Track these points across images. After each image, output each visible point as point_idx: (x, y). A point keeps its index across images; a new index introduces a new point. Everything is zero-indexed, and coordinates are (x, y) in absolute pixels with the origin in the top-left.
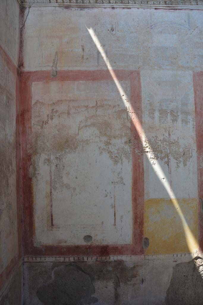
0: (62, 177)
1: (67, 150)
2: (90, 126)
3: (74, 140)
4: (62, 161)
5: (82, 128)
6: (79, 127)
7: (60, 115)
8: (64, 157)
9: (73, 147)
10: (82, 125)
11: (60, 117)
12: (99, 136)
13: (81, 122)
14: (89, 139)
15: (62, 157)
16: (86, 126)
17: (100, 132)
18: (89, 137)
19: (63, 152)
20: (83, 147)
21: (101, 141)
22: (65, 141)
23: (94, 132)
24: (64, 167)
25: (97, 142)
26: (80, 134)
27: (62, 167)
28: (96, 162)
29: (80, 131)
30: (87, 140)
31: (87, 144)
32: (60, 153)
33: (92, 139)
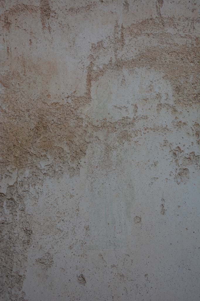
0: (20, 279)
1: (43, 164)
2: (134, 63)
3: (72, 123)
4: (23, 210)
5: (102, 72)
6: (90, 69)
7: (11, 18)
8: (32, 189)
9: (66, 149)
10: (103, 60)
11: (13, 26)
12: (171, 102)
13: (98, 46)
14: (131, 116)
15: (20, 191)
16: (119, 65)
17: (178, 89)
18: (131, 109)
19: (27, 173)
20: (108, 149)
21: (180, 124)
22: (33, 126)
23: (151, 88)
24: (28, 232)
25: (166, 129)
26: (92, 94)
27: (22, 234)
28: (163, 212)
29: (93, 82)
30: (125, 122)
31: (125, 136)
32: (14, 175)
33: (146, 118)
